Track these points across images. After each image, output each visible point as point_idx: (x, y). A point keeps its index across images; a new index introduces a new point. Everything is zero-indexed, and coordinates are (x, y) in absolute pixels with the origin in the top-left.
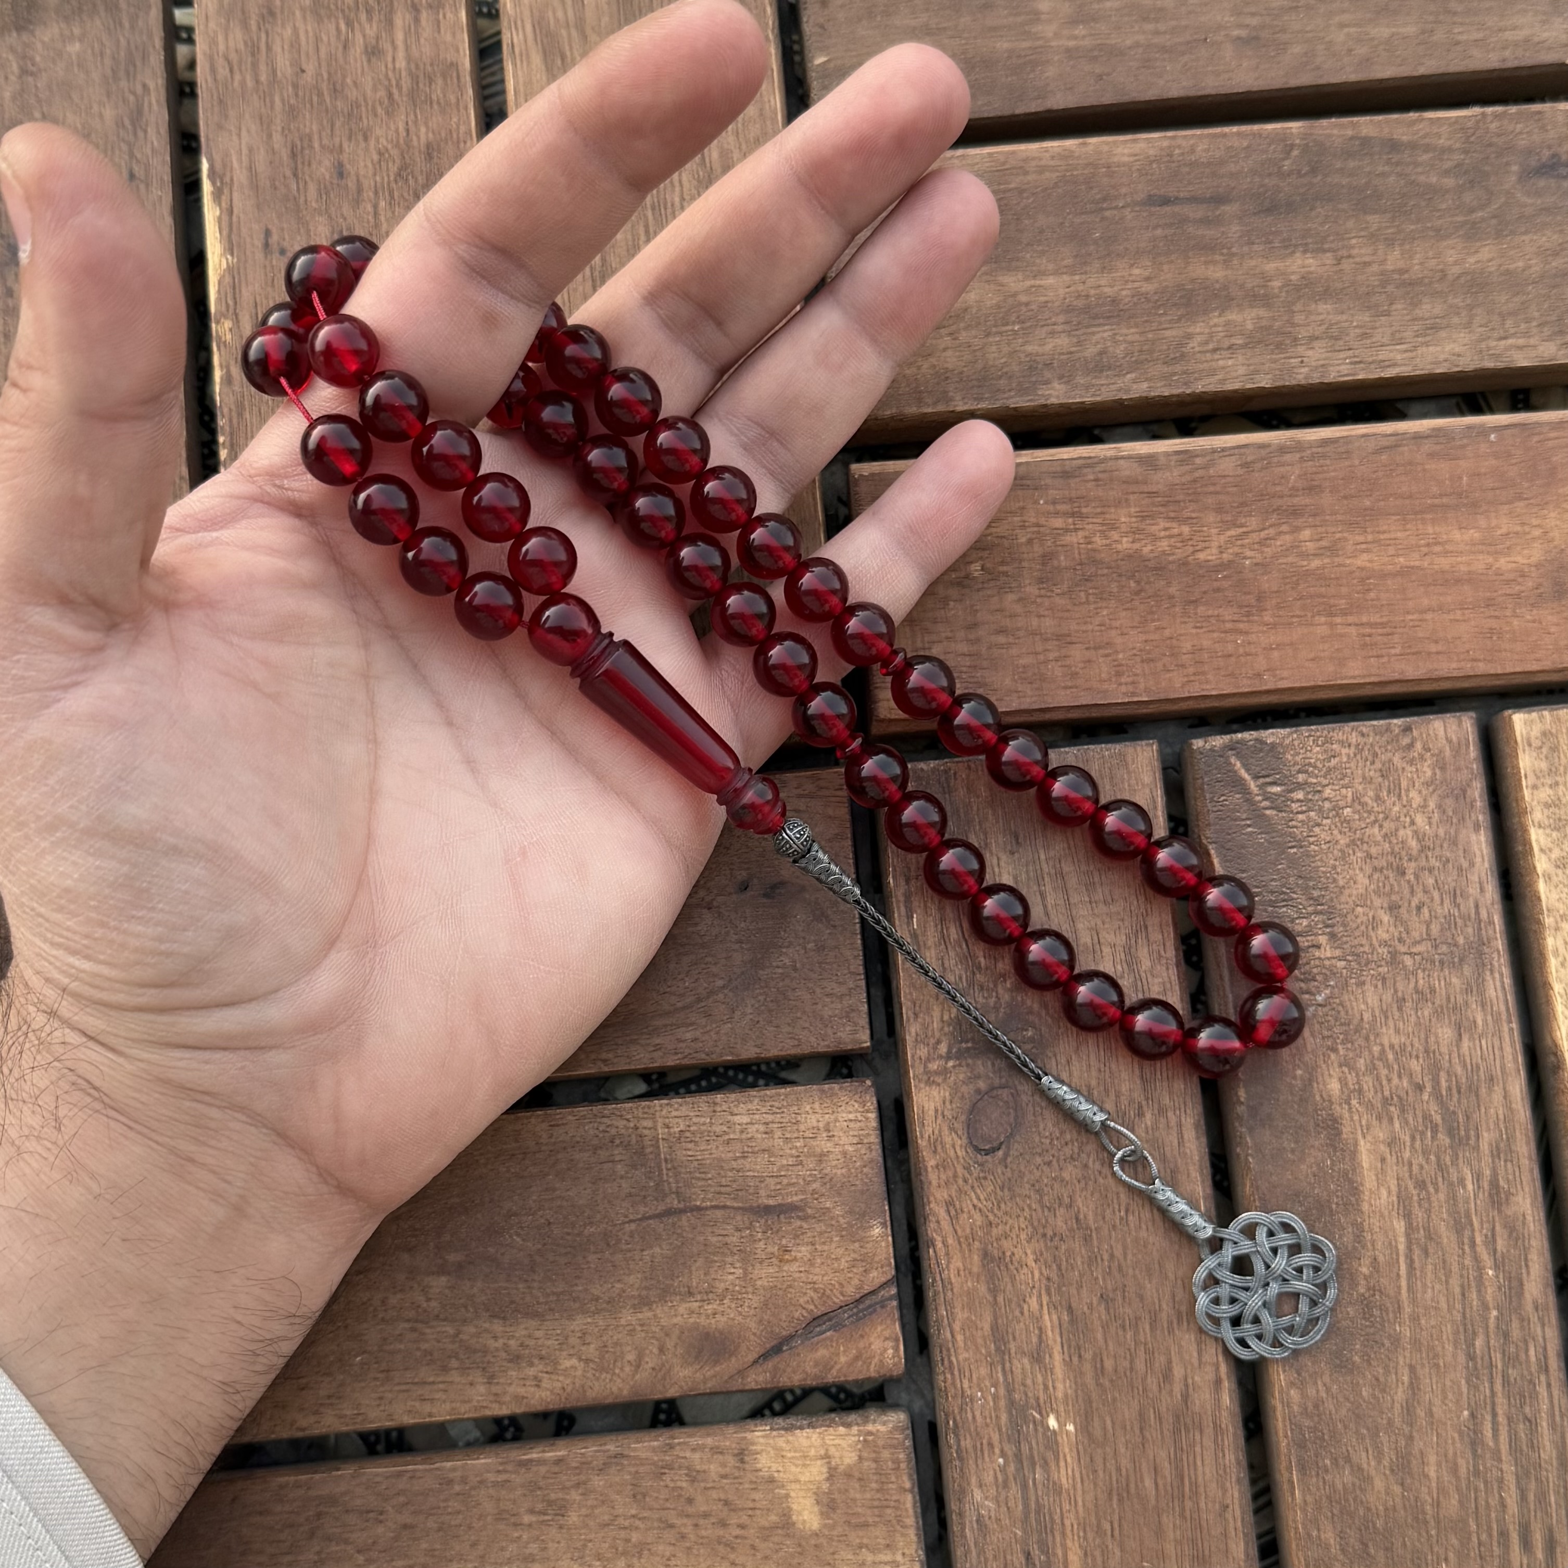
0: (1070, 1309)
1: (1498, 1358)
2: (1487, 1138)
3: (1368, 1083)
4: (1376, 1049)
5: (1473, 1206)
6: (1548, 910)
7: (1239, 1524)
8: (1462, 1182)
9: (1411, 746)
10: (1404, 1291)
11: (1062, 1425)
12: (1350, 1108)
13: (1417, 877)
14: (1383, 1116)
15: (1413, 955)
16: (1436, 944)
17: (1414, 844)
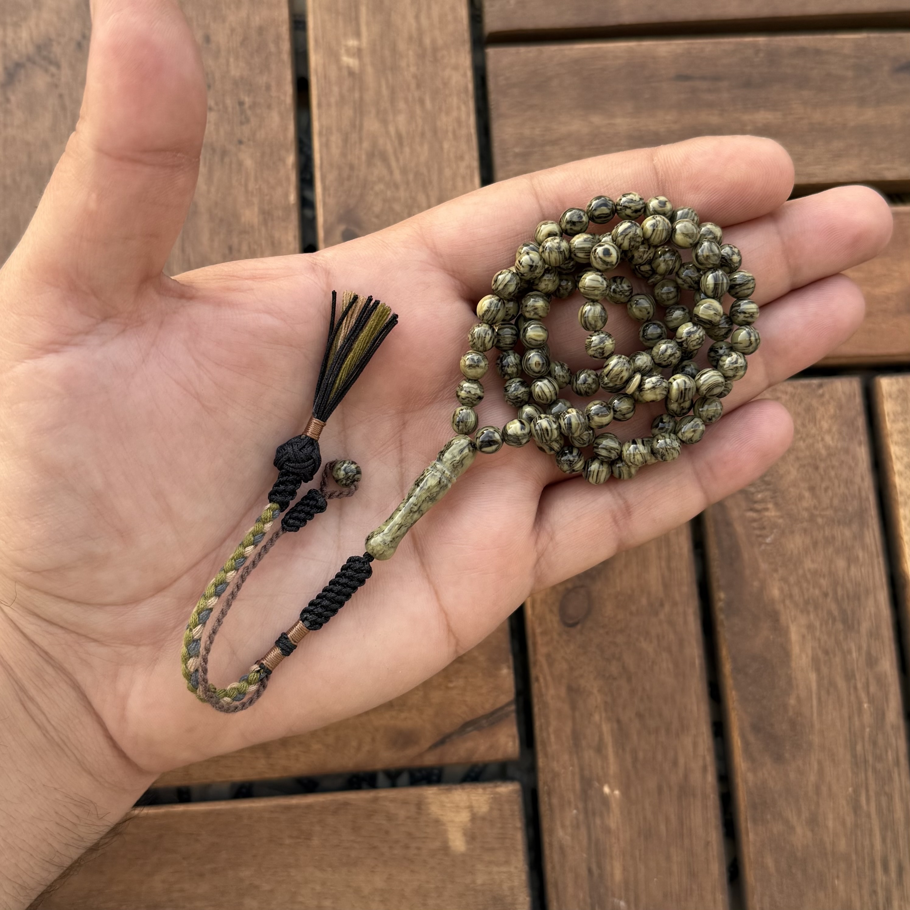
0: (619, 721)
1: (870, 759)
2: (865, 626)
3: (796, 591)
4: (800, 572)
5: (855, 666)
6: (902, 493)
7: (715, 853)
8: (850, 652)
9: (822, 395)
10: (815, 715)
11: (612, 790)
12: (785, 605)
14: (805, 611)
15: (822, 517)
16: (836, 510)
17: (824, 452)
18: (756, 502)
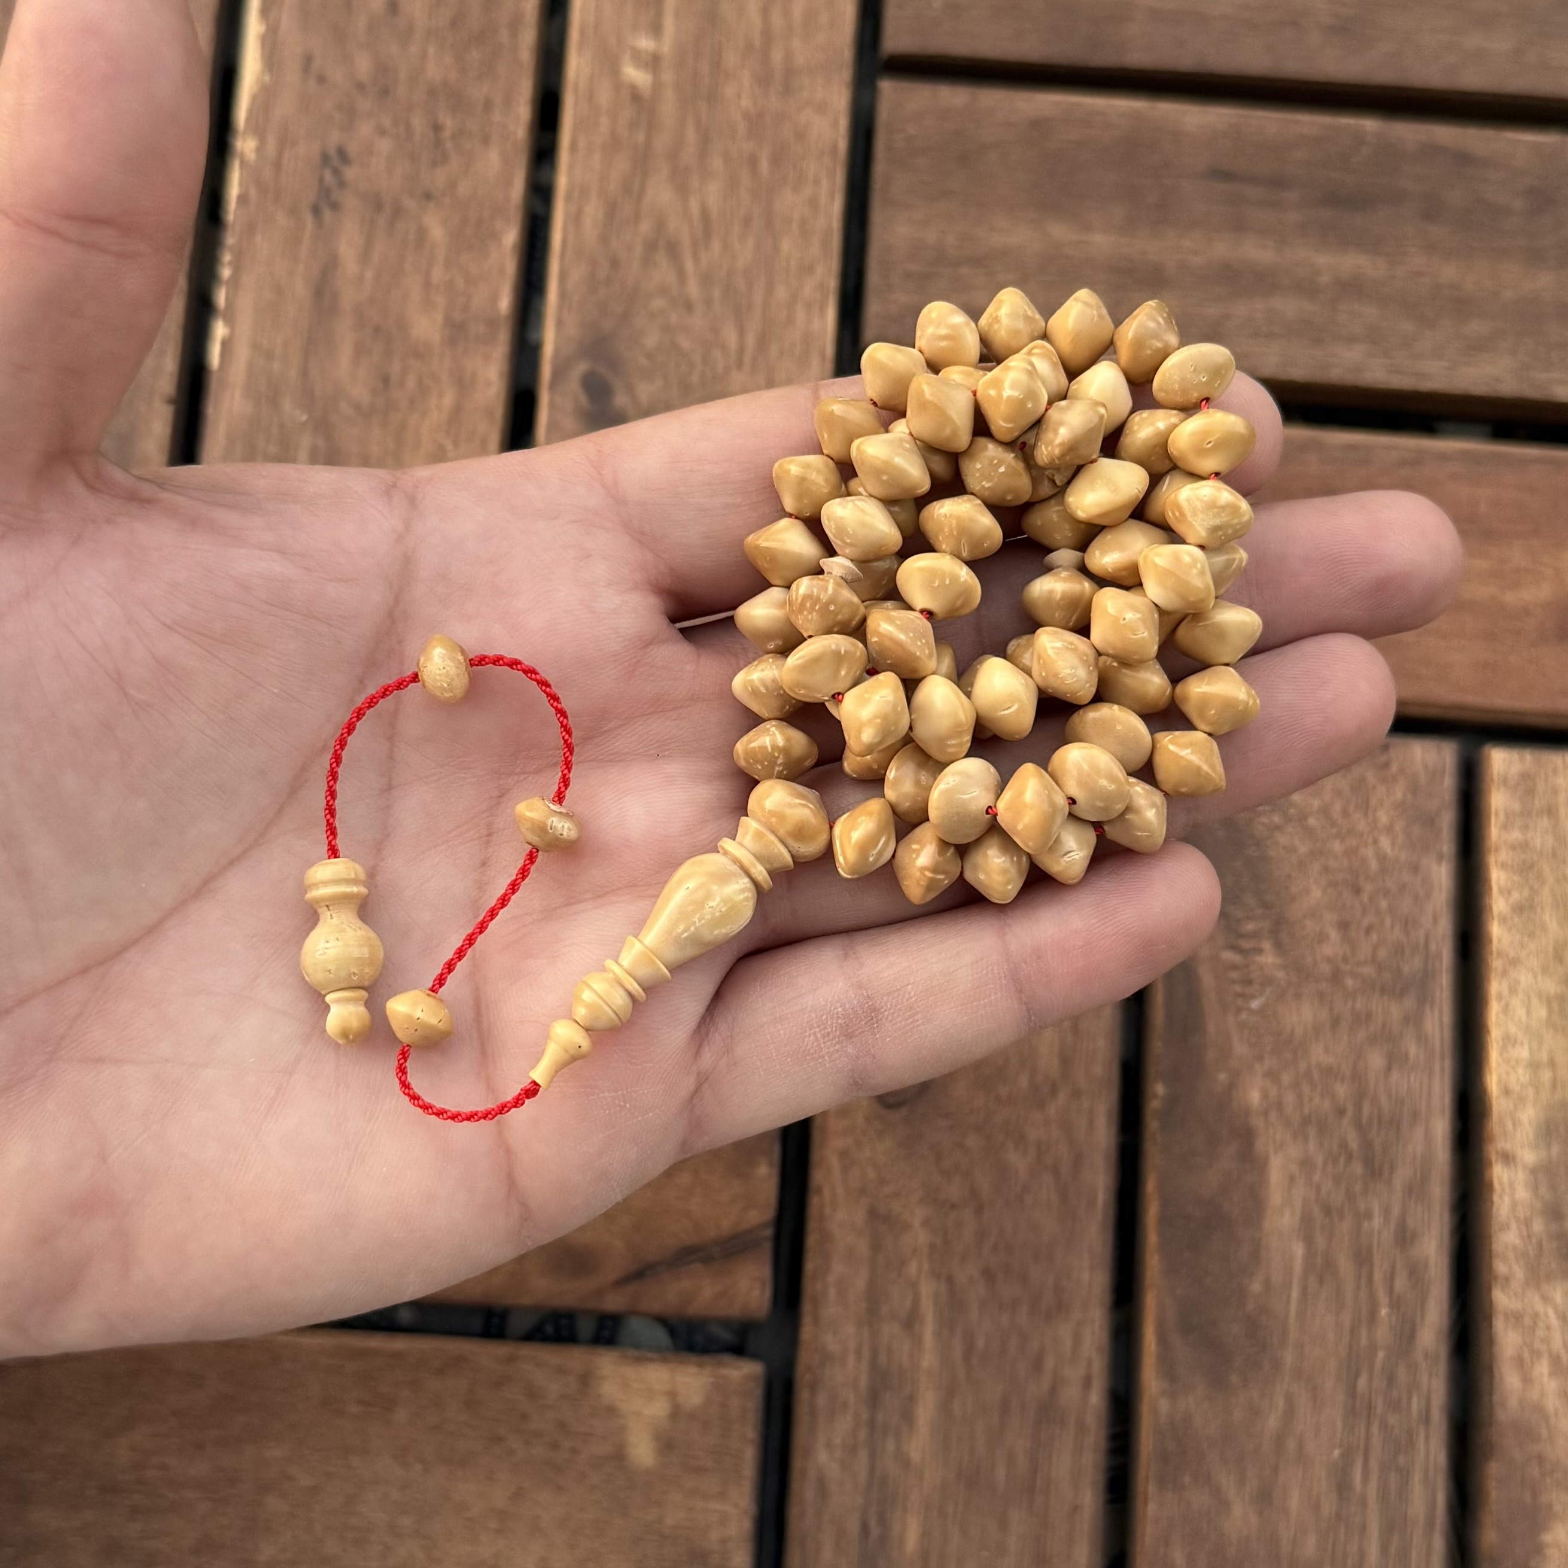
0: (950, 1280)
2: (1402, 1175)
3: (1290, 1098)
4: (1303, 1066)
5: (1376, 1240)
6: (1499, 954)
8: (1369, 1215)
9: (1386, 765)
10: (1293, 1315)
12: (1267, 1122)
13: (1371, 898)
14: (1300, 1135)
15: (1354, 975)
16: (1380, 968)
17: (1374, 865)
18: (1241, 936)
